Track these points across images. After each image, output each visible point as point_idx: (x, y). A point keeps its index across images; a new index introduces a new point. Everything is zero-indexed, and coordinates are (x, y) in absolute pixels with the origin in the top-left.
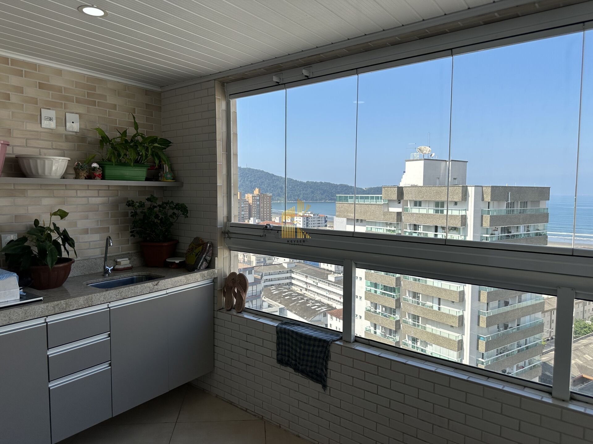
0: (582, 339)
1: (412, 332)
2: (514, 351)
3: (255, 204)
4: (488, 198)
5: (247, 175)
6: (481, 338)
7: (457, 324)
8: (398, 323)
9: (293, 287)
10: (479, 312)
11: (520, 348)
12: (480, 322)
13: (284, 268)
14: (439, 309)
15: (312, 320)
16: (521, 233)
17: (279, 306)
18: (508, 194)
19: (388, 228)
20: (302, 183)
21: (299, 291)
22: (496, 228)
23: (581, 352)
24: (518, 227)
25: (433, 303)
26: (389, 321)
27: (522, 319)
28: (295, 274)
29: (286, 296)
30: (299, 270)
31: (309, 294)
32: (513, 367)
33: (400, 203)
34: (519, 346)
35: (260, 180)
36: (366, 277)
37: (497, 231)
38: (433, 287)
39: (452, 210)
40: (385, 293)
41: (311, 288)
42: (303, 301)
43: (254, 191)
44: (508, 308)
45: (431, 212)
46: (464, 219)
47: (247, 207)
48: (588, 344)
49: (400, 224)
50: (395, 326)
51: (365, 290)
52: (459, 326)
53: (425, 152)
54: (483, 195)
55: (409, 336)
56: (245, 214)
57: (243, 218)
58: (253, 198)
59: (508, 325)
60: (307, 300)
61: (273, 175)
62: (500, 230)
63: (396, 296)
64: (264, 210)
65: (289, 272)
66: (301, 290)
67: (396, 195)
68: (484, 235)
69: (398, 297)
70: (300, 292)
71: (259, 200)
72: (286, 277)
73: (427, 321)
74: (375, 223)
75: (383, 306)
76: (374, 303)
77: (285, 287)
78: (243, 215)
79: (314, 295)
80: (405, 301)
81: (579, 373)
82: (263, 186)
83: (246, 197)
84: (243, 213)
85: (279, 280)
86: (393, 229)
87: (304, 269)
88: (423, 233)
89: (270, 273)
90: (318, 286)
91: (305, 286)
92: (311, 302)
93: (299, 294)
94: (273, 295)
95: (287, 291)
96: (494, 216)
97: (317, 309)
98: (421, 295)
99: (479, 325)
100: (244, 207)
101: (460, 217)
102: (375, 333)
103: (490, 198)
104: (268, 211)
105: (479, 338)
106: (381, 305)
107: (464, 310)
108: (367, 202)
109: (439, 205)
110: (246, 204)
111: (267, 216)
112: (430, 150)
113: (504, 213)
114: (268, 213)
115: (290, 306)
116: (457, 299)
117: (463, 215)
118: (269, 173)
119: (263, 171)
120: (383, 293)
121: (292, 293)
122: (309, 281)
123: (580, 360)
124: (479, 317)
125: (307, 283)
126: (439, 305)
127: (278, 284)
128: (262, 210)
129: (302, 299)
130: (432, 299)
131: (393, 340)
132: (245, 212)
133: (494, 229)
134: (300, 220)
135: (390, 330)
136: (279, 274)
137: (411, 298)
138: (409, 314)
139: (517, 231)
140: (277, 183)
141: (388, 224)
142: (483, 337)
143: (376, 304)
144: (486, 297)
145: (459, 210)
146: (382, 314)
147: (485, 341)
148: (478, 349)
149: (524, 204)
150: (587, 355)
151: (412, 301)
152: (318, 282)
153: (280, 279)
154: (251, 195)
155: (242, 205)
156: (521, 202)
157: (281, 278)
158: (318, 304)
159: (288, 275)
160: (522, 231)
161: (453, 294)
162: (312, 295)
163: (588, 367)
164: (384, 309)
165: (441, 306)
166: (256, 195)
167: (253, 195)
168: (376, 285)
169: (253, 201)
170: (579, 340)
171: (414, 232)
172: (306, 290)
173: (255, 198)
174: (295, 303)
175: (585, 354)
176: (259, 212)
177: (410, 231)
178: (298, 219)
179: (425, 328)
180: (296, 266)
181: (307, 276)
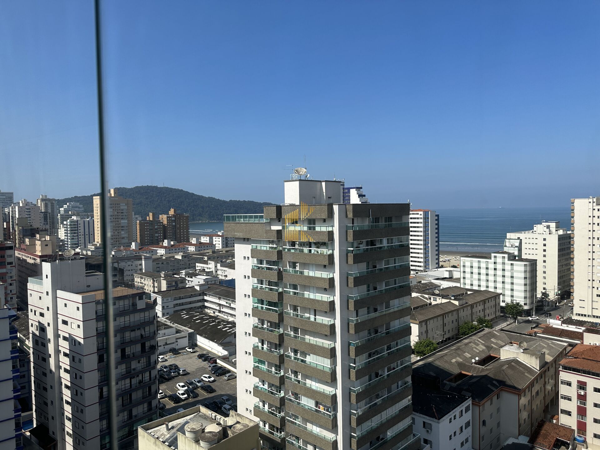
0: (465, 339)
1: (293, 344)
2: (384, 354)
3: (170, 225)
4: (350, 215)
5: (165, 195)
6: (352, 344)
7: (329, 333)
8: (281, 337)
9: (206, 310)
10: (348, 319)
11: (390, 351)
12: (350, 329)
13: (196, 290)
14: (315, 319)
15: (223, 342)
16: (385, 245)
17: (188, 331)
18: (370, 210)
19: (271, 246)
20: (224, 202)
21: (212, 313)
22: (361, 241)
23: (462, 350)
24: (381, 240)
25: (310, 315)
26: (273, 335)
27: (392, 324)
28: (208, 296)
29: (197, 319)
30: (212, 292)
31: (222, 315)
32: (384, 369)
33: (280, 221)
34: (389, 348)
35: (179, 200)
36: (252, 294)
37: (362, 244)
38: (309, 300)
39: (320, 226)
40: (270, 309)
41: (224, 310)
42: (215, 323)
43: (169, 212)
44: (377, 314)
45: (305, 229)
46: (331, 234)
47: (161, 228)
48: (468, 344)
49: (280, 242)
50: (279, 339)
51: (252, 307)
52: (330, 335)
53: (301, 173)
54: (346, 212)
55: (291, 349)
56: (159, 236)
57: (157, 240)
58: (168, 219)
59: (378, 330)
60: (219, 322)
61: (193, 194)
62: (364, 243)
63: (279, 310)
64: (180, 231)
65: (201, 294)
66: (214, 312)
67: (276, 214)
68: (349, 249)
69: (281, 311)
70: (213, 315)
71: (175, 221)
72: (198, 300)
73: (305, 332)
74: (259, 242)
75: (268, 322)
76: (261, 319)
77: (197, 310)
78: (157, 237)
79: (228, 316)
80: (286, 314)
81: (459, 370)
82: (183, 206)
83: (160, 218)
84: (157, 235)
85: (190, 304)
86: (275, 246)
87: (217, 290)
88: (299, 249)
89: (180, 297)
90: (231, 306)
91: (218, 308)
92: (222, 324)
93: (211, 317)
94: (183, 319)
95: (198, 315)
96: (357, 231)
97: (228, 331)
98: (299, 308)
99: (349, 332)
100: (158, 228)
101: (327, 233)
102: (263, 348)
103: (352, 215)
104: (185, 232)
105: (349, 344)
106: (267, 320)
107: (335, 319)
108: (252, 221)
109: (311, 222)
110: (160, 225)
111: (184, 237)
112: (305, 172)
113: (366, 228)
114: (185, 234)
115: (201, 330)
116: (328, 309)
117: (330, 231)
118: (189, 192)
119: (182, 190)
120: (267, 309)
121: (204, 317)
122: (223, 302)
123: (460, 358)
124: (348, 324)
125: (220, 304)
126: (315, 316)
127: (189, 308)
128: (178, 231)
129: (213, 321)
130: (309, 312)
131: (277, 353)
132: (159, 234)
133: (360, 242)
134: (219, 240)
135: (276, 344)
136: (190, 297)
137: (292, 311)
138: (291, 327)
139: (381, 243)
140: (198, 202)
141: (271, 241)
142: (353, 343)
143: (263, 320)
144: (353, 305)
145: (326, 226)
146: (267, 329)
147: (354, 346)
148: (349, 355)
149: (389, 219)
150: (467, 354)
151: (293, 314)
152: (231, 302)
153: (192, 303)
154: (166, 216)
155: (156, 227)
156: (385, 218)
157: (193, 301)
158: (230, 325)
159: (201, 298)
160: (385, 243)
161: (324, 304)
162: (225, 317)
163: (466, 364)
164: (269, 324)
165: (317, 317)
166: (171, 216)
167: (168, 216)
168: (262, 302)
169: (167, 222)
170: (462, 340)
171: (293, 249)
172: (220, 311)
173: (171, 219)
174: (206, 326)
175: (465, 352)
176: (175, 234)
177: (288, 247)
178: (217, 239)
179: (304, 339)
180: (209, 288)
181: (220, 297)
